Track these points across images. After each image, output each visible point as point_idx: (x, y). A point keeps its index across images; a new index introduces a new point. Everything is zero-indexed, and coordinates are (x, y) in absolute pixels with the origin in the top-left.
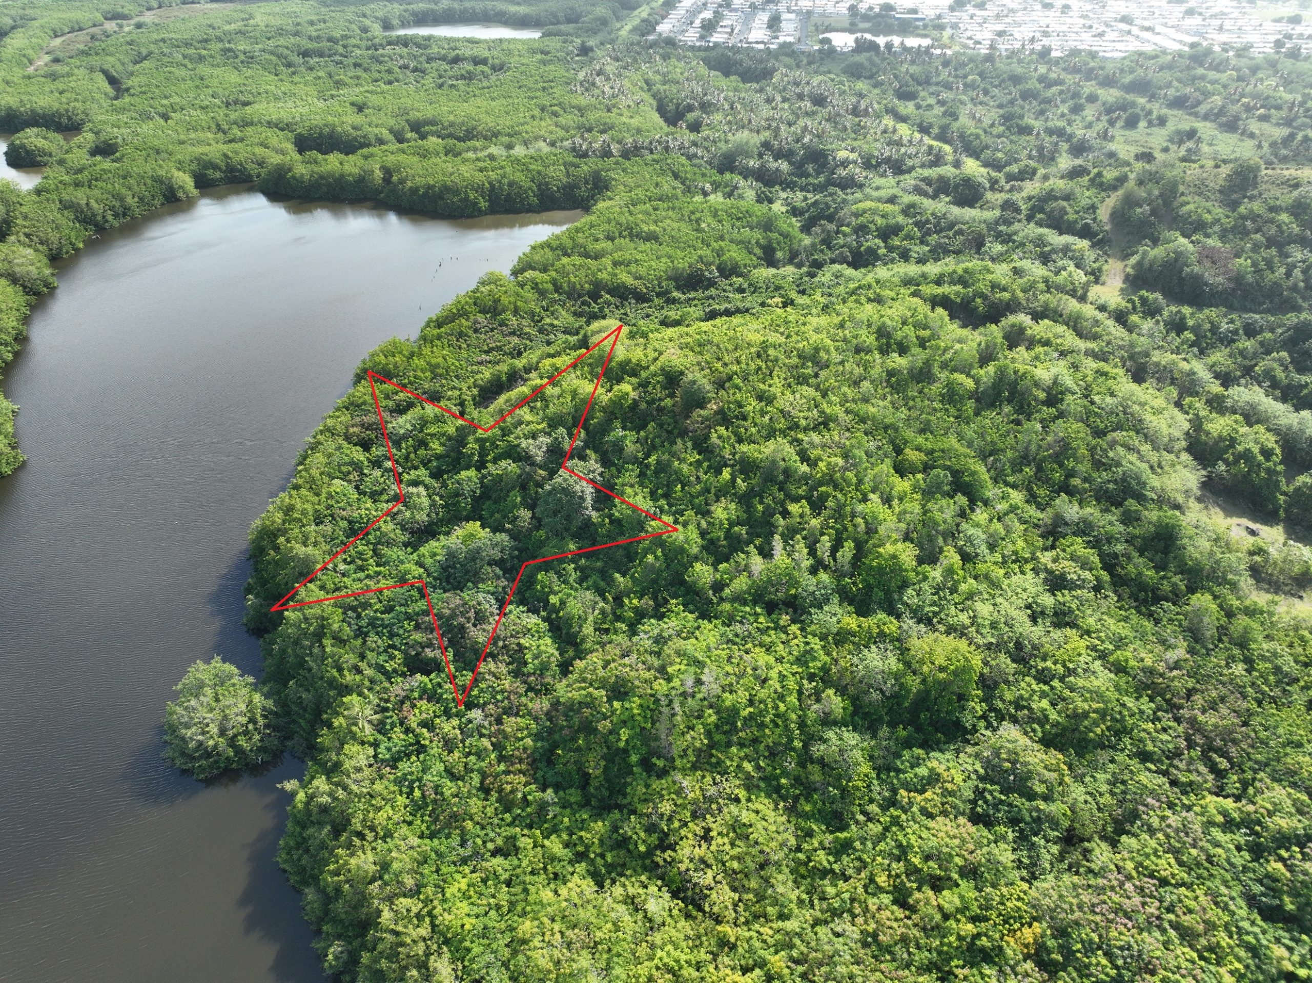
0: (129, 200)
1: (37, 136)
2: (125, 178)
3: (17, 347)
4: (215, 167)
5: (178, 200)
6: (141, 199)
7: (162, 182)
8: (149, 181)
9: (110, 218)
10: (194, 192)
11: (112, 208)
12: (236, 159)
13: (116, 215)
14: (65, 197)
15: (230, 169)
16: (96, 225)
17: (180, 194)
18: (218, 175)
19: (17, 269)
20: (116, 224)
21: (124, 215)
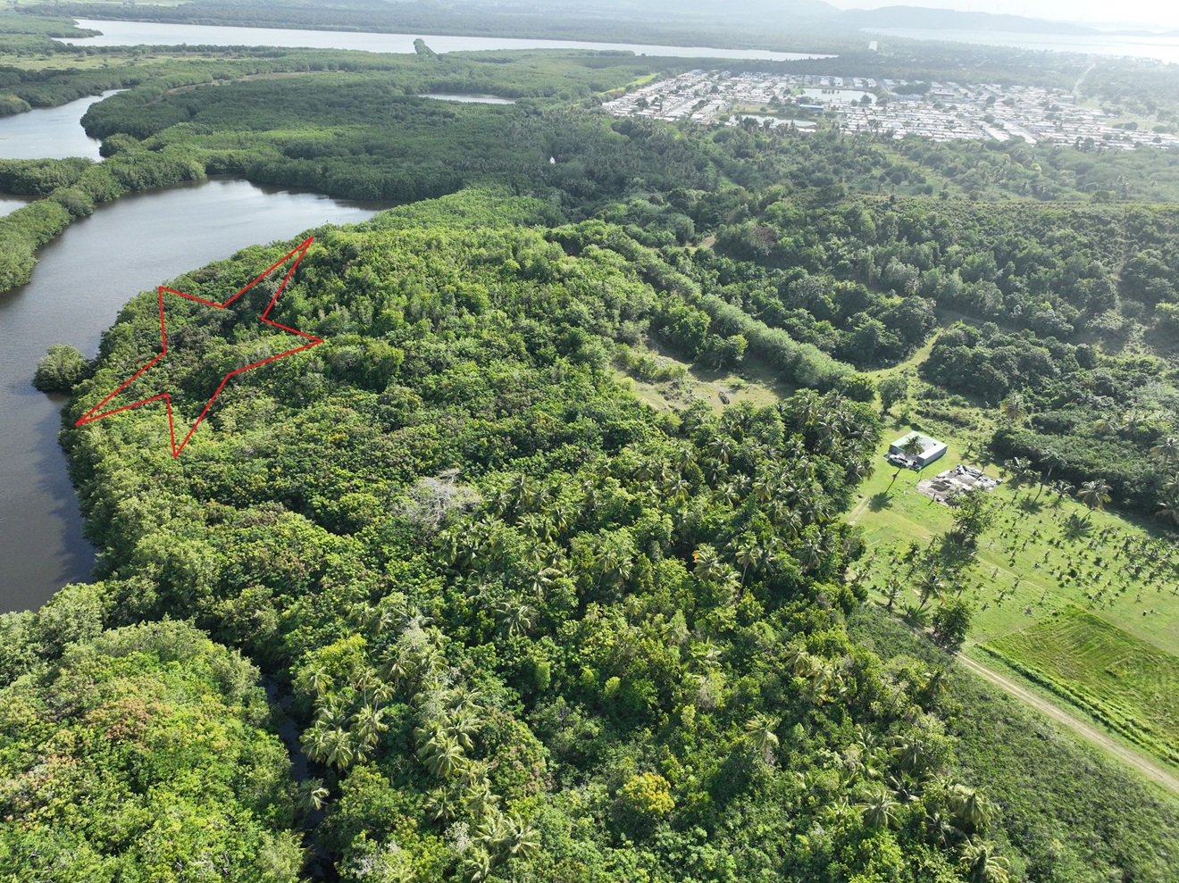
0: (156, 174)
1: (122, 138)
2: (159, 162)
3: (53, 237)
4: (222, 162)
5: (191, 179)
6: (166, 175)
7: (183, 167)
8: (174, 165)
9: (141, 183)
10: (204, 176)
11: (144, 178)
12: (236, 158)
13: (146, 183)
14: (116, 168)
15: (232, 164)
16: (132, 187)
17: (193, 175)
18: (222, 167)
19: (69, 200)
20: (145, 187)
21: (152, 183)
